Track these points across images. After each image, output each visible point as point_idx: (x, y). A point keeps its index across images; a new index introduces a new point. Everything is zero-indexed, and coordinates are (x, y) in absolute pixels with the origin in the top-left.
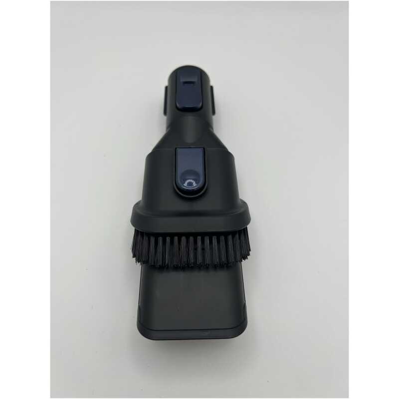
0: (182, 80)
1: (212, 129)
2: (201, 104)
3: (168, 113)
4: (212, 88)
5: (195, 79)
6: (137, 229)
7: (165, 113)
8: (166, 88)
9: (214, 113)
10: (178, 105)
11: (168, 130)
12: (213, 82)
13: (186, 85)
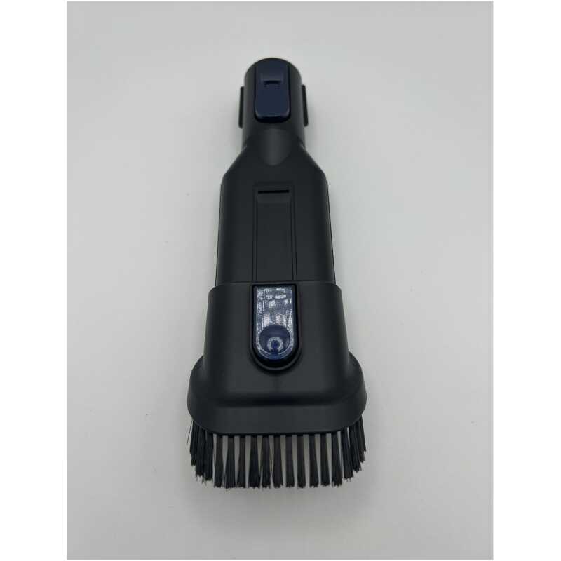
0: (264, 79)
1: (304, 146)
2: (288, 111)
3: (244, 125)
4: (304, 87)
5: (280, 78)
6: (196, 423)
7: (241, 124)
8: (242, 89)
9: (306, 123)
10: (258, 115)
11: (245, 148)
12: (305, 80)
13: (268, 85)
